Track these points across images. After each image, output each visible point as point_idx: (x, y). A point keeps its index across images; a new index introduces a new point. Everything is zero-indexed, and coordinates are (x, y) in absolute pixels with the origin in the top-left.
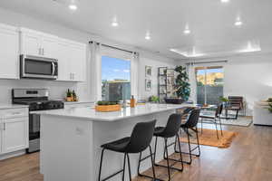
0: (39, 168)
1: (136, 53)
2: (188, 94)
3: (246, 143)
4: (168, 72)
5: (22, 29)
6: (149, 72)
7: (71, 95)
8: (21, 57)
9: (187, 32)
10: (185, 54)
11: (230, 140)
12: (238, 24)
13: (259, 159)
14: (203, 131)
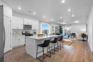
0: (25, 49)
1: (50, 23)
2: (62, 32)
3: (75, 44)
4: (58, 27)
5: (24, 19)
6: (53, 27)
7: (35, 33)
8: (24, 25)
9: (61, 18)
10: (62, 24)
11: (71, 44)
12: (73, 16)
13: (78, 49)
14: (65, 41)
